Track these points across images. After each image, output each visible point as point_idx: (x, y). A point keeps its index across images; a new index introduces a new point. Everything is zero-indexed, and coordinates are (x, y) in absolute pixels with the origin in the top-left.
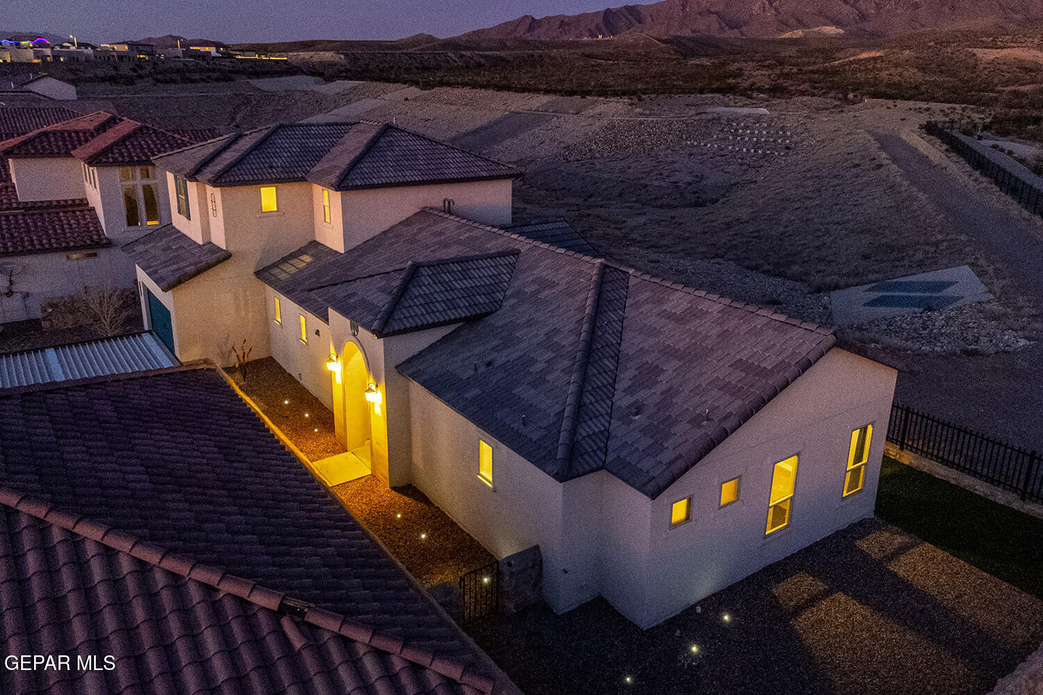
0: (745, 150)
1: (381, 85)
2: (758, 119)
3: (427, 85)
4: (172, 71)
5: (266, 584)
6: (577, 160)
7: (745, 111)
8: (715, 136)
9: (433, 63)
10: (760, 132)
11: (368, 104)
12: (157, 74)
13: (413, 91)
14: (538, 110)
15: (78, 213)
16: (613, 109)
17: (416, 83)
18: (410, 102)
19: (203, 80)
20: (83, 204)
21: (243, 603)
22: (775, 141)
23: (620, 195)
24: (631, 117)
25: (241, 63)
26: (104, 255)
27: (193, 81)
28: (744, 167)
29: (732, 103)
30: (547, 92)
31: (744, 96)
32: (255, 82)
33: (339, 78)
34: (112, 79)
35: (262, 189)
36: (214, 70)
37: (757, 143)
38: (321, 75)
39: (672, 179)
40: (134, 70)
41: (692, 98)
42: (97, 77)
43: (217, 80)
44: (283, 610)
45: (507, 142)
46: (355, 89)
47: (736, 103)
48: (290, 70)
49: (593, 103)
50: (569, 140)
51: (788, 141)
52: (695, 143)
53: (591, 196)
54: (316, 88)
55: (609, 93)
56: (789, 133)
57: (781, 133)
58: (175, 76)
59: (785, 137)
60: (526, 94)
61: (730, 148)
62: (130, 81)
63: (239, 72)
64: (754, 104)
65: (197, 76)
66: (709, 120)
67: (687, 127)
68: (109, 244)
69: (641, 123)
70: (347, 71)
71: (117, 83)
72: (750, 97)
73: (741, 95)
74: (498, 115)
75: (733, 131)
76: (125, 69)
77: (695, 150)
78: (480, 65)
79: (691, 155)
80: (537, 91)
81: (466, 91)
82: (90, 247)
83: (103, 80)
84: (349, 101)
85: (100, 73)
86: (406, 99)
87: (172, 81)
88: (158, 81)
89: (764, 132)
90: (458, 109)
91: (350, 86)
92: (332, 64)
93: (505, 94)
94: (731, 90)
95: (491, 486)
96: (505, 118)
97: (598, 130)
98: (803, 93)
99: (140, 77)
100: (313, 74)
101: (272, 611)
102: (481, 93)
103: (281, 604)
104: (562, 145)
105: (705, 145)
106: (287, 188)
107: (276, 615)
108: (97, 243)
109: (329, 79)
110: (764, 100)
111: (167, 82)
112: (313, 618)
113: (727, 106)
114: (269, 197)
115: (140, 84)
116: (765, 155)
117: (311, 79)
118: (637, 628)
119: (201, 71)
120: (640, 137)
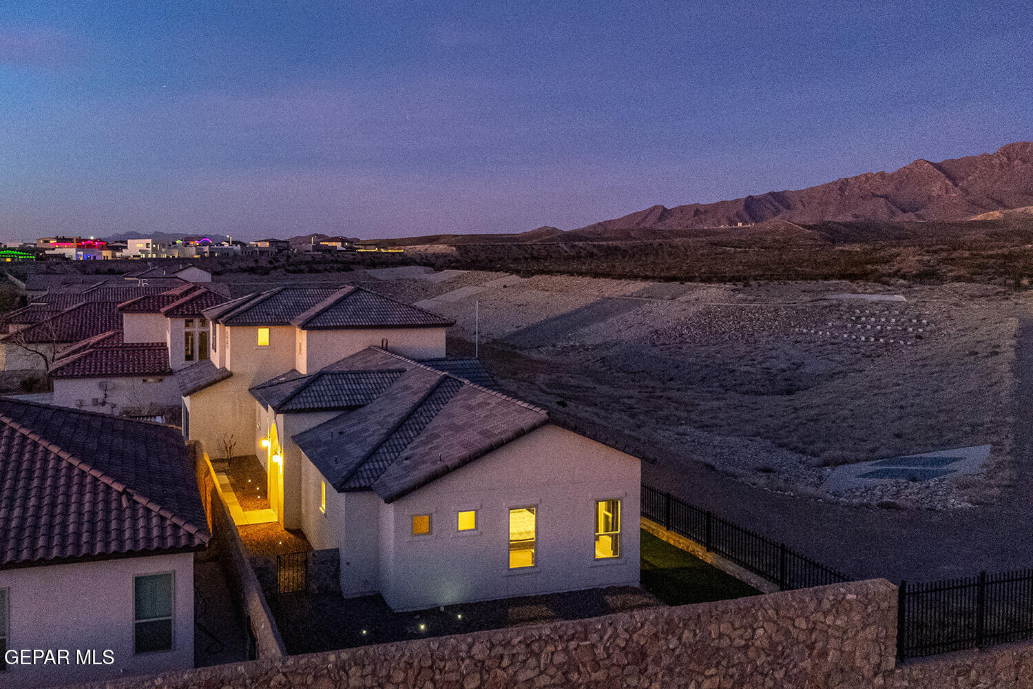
0: (863, 338)
1: (482, 274)
2: (889, 307)
3: (528, 274)
4: (301, 262)
5: (119, 480)
6: (664, 344)
7: (875, 298)
8: (830, 324)
9: (544, 253)
10: (888, 320)
11: (469, 290)
12: (288, 266)
13: (514, 279)
14: (631, 296)
15: (157, 351)
16: (713, 295)
17: (517, 272)
18: (508, 289)
19: (325, 270)
20: (164, 345)
21: (108, 487)
22: (905, 330)
23: (703, 379)
24: (732, 303)
25: (362, 255)
26: (167, 379)
27: (317, 271)
28: (859, 356)
29: (860, 290)
30: (646, 278)
31: (879, 282)
32: (372, 272)
33: (448, 268)
34: (252, 270)
35: (259, 329)
36: (337, 262)
37: (881, 331)
38: (432, 265)
39: (764, 365)
40: (270, 262)
41: (812, 285)
42: (240, 268)
43: (339, 270)
44: (124, 492)
45: (594, 326)
46: (460, 278)
47: (866, 290)
48: (405, 261)
49: (691, 289)
50: (658, 326)
51: (921, 330)
52: (805, 331)
53: (671, 379)
54: (424, 276)
55: (714, 279)
56: (924, 321)
57: (915, 321)
58: (303, 267)
59: (919, 324)
60: (623, 280)
61: (845, 336)
62: (266, 272)
63: (358, 263)
64: (889, 290)
65: (321, 267)
66: (825, 307)
67: (797, 313)
68: (171, 373)
69: (742, 309)
70: (457, 261)
71: (255, 273)
72: (887, 284)
73: (875, 282)
74: (591, 300)
75: (854, 318)
76: (263, 262)
77: (801, 338)
78: (591, 255)
79: (796, 342)
80: (635, 277)
81: (564, 279)
82: (158, 374)
83: (244, 271)
84: (453, 289)
85: (243, 265)
86: (505, 286)
87: (301, 271)
88: (289, 271)
89: (893, 320)
90: (552, 295)
91: (455, 275)
92: (444, 256)
93: (601, 281)
94: (864, 276)
95: (323, 512)
96: (597, 303)
97: (691, 315)
98: (958, 279)
99: (275, 268)
100: (425, 265)
101: (119, 492)
102: (578, 280)
103: (124, 489)
104: (651, 329)
105: (816, 333)
106: (276, 329)
107: (120, 494)
108: (163, 371)
109: (439, 269)
110: (903, 286)
111: (295, 272)
112: (135, 498)
113: (855, 292)
114: (263, 335)
115: (274, 274)
116: (886, 344)
117: (421, 269)
118: (390, 610)
119: (327, 262)
120: (739, 322)
